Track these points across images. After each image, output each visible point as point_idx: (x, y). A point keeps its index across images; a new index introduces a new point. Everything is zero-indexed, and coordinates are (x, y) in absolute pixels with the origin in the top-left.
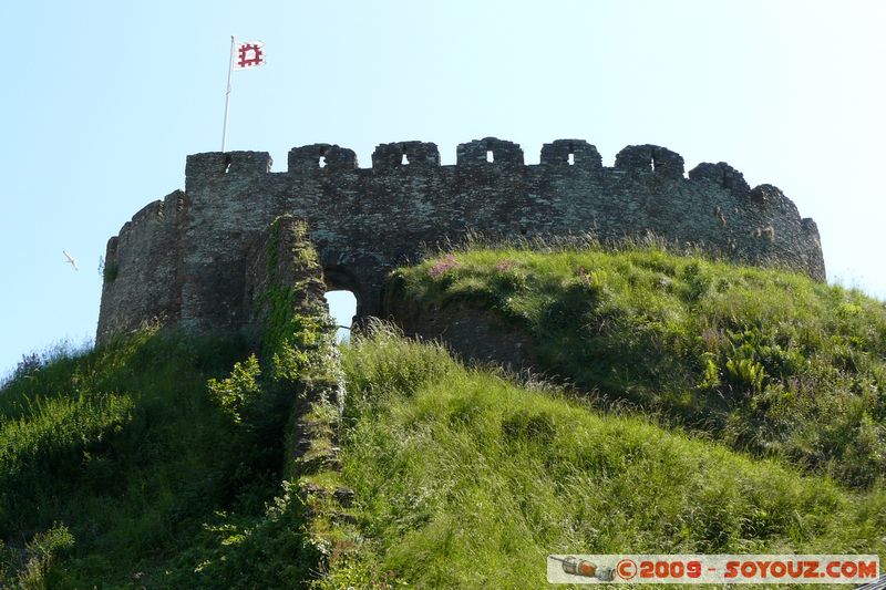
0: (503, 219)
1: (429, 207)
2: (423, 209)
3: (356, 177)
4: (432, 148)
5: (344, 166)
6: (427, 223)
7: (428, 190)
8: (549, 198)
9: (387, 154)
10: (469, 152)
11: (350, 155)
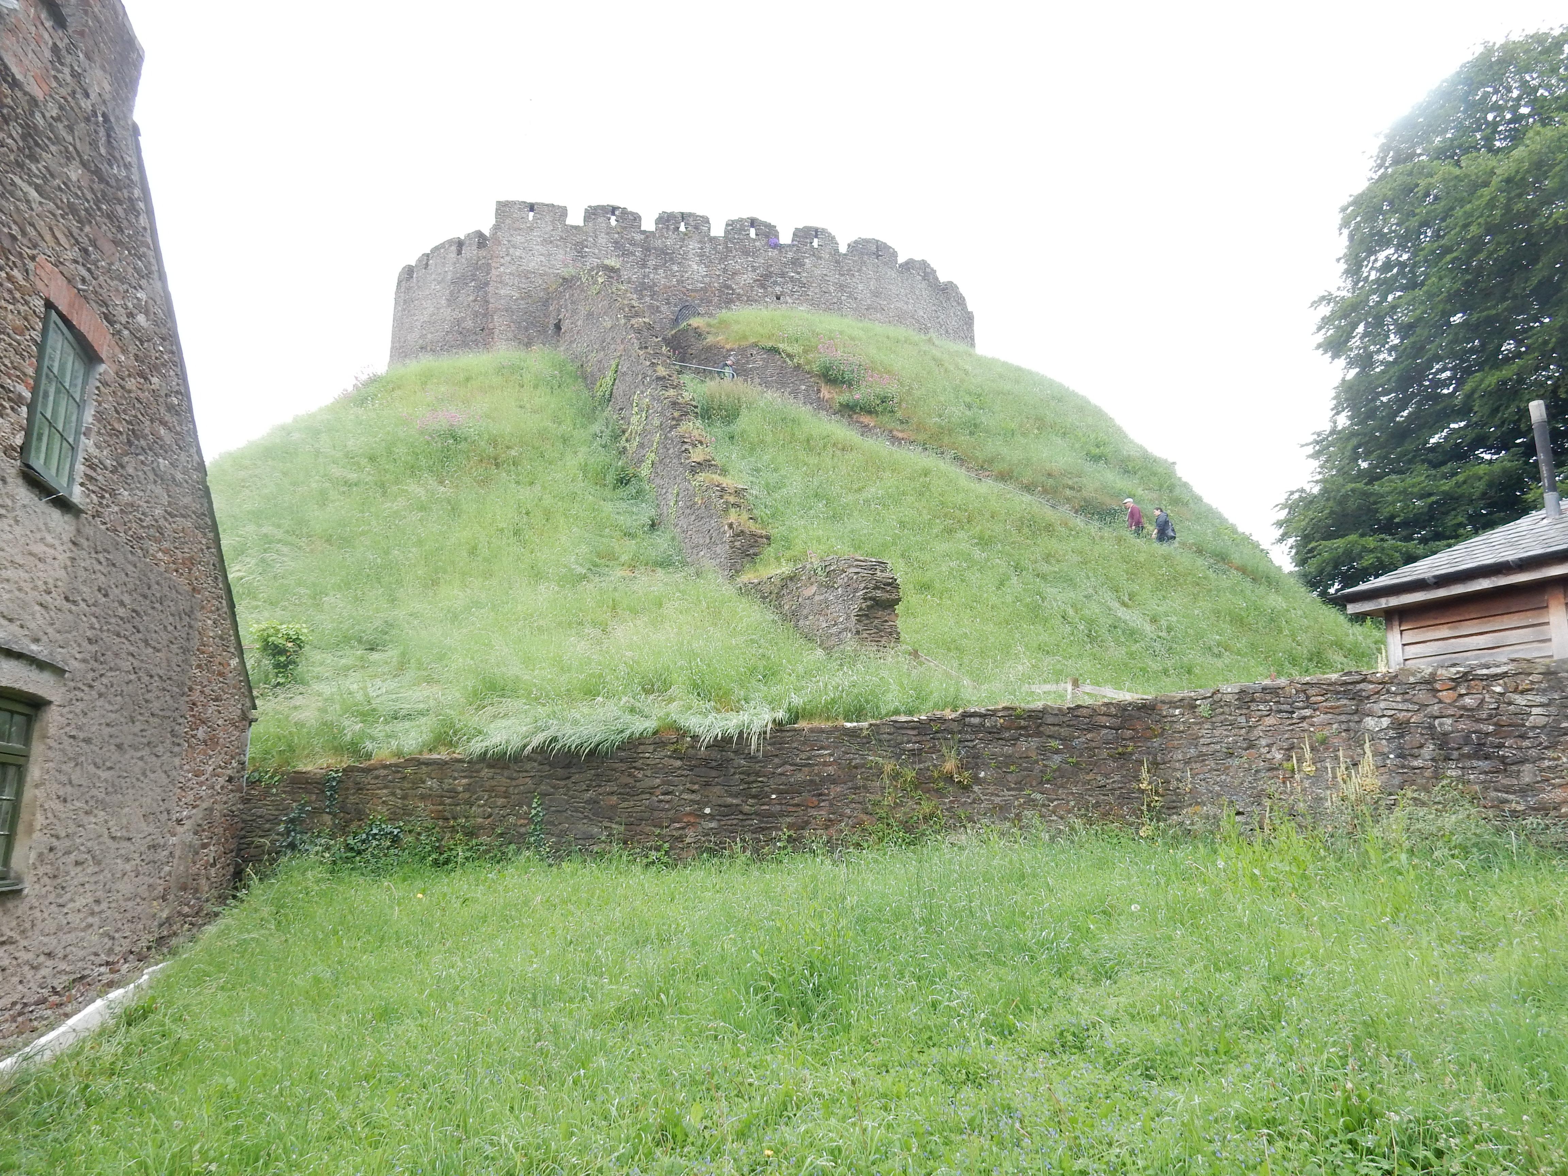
0: (763, 286)
1: (703, 270)
2: (696, 270)
3: (643, 237)
4: (706, 220)
5: (632, 226)
6: (701, 282)
7: (701, 255)
8: (799, 273)
9: (668, 221)
10: (736, 228)
11: (637, 218)
